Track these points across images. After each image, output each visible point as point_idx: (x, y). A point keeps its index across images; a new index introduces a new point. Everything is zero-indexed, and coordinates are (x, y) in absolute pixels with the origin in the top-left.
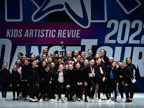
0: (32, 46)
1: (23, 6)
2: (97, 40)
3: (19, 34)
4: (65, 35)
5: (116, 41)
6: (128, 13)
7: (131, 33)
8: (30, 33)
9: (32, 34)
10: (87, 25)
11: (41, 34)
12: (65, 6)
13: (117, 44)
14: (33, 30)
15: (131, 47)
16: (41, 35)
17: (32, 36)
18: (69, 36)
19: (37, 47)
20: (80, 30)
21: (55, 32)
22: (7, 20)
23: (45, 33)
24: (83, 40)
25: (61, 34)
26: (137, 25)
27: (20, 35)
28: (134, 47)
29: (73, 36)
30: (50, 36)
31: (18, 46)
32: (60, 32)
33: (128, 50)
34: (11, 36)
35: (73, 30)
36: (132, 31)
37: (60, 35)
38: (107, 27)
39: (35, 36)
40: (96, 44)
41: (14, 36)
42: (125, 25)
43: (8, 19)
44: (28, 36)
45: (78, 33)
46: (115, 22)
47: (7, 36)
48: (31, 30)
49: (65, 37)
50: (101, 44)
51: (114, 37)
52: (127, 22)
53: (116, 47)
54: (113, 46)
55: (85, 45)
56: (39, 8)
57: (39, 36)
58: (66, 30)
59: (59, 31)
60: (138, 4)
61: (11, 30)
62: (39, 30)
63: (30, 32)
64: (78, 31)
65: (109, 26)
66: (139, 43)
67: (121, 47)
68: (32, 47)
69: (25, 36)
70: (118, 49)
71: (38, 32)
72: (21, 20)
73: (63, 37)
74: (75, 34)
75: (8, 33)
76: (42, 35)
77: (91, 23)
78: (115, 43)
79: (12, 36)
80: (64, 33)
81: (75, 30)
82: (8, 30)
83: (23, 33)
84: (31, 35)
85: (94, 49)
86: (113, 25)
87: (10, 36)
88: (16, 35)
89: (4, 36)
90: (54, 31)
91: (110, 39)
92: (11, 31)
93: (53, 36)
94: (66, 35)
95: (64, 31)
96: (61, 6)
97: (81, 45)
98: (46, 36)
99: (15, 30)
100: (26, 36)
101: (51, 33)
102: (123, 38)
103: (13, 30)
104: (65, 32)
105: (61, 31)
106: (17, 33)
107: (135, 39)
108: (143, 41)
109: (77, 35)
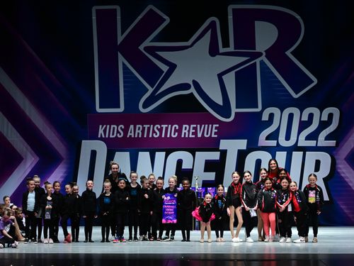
0: (140, 153)
1: (125, 87)
2: (245, 142)
3: (118, 132)
4: (193, 133)
5: (278, 142)
6: (295, 96)
7: (301, 129)
8: (137, 131)
9: (140, 132)
10: (229, 117)
11: (154, 132)
12: (192, 87)
13: (279, 148)
14: (141, 126)
15: (302, 152)
16: (154, 134)
17: (140, 136)
18: (199, 135)
19: (148, 154)
20: (217, 125)
21: (177, 128)
22: (99, 110)
23: (161, 130)
24: (221, 141)
25: (187, 131)
26: (311, 116)
27: (120, 135)
28: (307, 153)
29: (207, 134)
30: (168, 136)
31: (117, 153)
32: (186, 128)
33: (297, 156)
34: (105, 135)
35: (206, 126)
36: (303, 126)
37: (185, 133)
38: (263, 119)
39: (145, 136)
40: (245, 148)
41: (111, 136)
42: (291, 116)
44: (133, 136)
45: (214, 131)
46: (276, 111)
47: (99, 136)
48: (138, 126)
49: (194, 136)
50: (253, 147)
51: (274, 136)
52: (295, 111)
53: (277, 153)
54: (272, 151)
55: (227, 150)
56: (151, 90)
57: (150, 136)
58: (195, 126)
59: (184, 126)
60: (313, 82)
61: (105, 126)
62: (152, 126)
63: (137, 129)
64: (214, 126)
65: (265, 117)
66: (315, 145)
67: (286, 152)
69: (128, 136)
70: (281, 157)
71: (149, 129)
72: (121, 109)
73: (191, 136)
74: (210, 131)
75: (101, 131)
76: (156, 134)
77: (236, 113)
78: (275, 145)
79: (107, 136)
80: (192, 131)
81: (210, 126)
82: (101, 126)
83: (126, 131)
84: (138, 134)
85: (242, 156)
86: (271, 116)
87: (103, 136)
88: (113, 135)
89: (94, 136)
90: (175, 128)
91: (268, 138)
93: (174, 134)
94: (195, 133)
95: (192, 126)
96: (186, 86)
97: (220, 148)
98: (163, 136)
99: (112, 126)
100: (130, 136)
101: (171, 131)
102: (288, 138)
103: (108, 126)
104: (194, 128)
105: (187, 126)
106: (115, 131)
107: (308, 138)
108: (322, 141)
109: (213, 133)
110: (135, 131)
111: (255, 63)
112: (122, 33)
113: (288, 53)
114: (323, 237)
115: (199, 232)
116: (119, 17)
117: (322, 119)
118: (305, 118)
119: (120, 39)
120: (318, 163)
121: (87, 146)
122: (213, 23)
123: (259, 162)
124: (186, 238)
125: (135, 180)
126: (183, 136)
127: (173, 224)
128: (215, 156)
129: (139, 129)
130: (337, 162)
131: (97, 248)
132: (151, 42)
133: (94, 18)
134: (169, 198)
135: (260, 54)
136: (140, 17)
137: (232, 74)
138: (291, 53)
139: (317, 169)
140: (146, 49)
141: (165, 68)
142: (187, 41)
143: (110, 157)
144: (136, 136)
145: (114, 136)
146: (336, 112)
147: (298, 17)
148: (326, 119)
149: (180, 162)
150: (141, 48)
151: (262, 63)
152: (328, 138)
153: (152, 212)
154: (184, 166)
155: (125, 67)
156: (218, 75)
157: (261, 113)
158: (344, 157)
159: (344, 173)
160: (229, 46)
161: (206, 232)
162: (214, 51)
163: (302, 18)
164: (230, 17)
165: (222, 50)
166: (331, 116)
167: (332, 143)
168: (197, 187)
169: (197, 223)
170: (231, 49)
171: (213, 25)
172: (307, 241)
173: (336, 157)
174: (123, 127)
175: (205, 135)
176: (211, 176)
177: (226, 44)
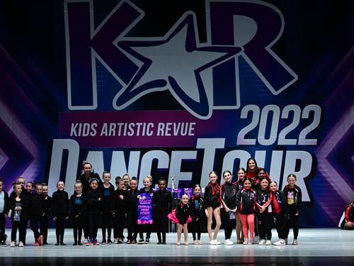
1: (98, 83)
2: (223, 140)
3: (91, 130)
4: (169, 132)
5: (257, 142)
6: (275, 93)
7: (281, 127)
8: (111, 130)
9: (114, 130)
10: (206, 114)
11: (128, 130)
12: (168, 83)
13: (258, 147)
14: (115, 125)
15: (282, 152)
16: (129, 133)
17: (114, 135)
18: (176, 134)
20: (195, 124)
21: (153, 126)
22: (71, 107)
24: (199, 140)
25: (163, 129)
26: (291, 114)
27: (93, 133)
28: (287, 152)
29: (184, 132)
30: (143, 134)
31: (90, 152)
32: (161, 126)
33: (277, 155)
34: (77, 134)
35: (183, 124)
36: (283, 124)
37: (161, 132)
38: (241, 117)
39: (119, 135)
40: (223, 147)
41: (84, 135)
42: (271, 114)
43: (73, 105)
44: (106, 135)
45: (191, 129)
46: (255, 108)
47: (72, 135)
48: (111, 124)
49: (170, 135)
50: (231, 146)
51: (250, 135)
52: (275, 108)
53: (256, 152)
54: (251, 150)
55: (204, 149)
56: (125, 87)
57: (125, 135)
58: (171, 124)
59: (160, 124)
60: (293, 78)
61: (77, 124)
62: (126, 124)
63: (111, 127)
64: (191, 124)
65: (244, 115)
66: (295, 144)
67: (265, 151)
68: (114, 152)
69: (101, 135)
70: (260, 157)
71: (123, 127)
72: (95, 107)
73: (167, 134)
74: (187, 129)
75: (73, 130)
76: (131, 133)
77: (213, 110)
78: (255, 144)
79: (79, 135)
80: (168, 129)
81: (187, 124)
82: (73, 124)
83: (99, 129)
84: (112, 132)
85: (220, 155)
86: (250, 113)
87: (76, 135)
88: (86, 133)
89: (66, 135)
90: (151, 126)
91: (247, 137)
92: (78, 126)
93: (150, 133)
94: (171, 132)
95: (168, 124)
96: (162, 83)
97: (197, 147)
98: (138, 135)
99: (85, 124)
101: (146, 129)
102: (267, 136)
103: (81, 124)
104: (170, 126)
105: (163, 124)
106: (88, 129)
107: (288, 136)
108: (303, 140)
109: (190, 132)
110: (109, 130)
111: (234, 59)
112: (96, 27)
113: (268, 48)
114: (304, 240)
115: (176, 234)
116: (92, 11)
117: (303, 117)
118: (285, 116)
119: (93, 33)
120: (298, 162)
121: (59, 145)
122: (190, 17)
123: (237, 162)
124: (162, 241)
125: (108, 180)
126: (158, 135)
127: (149, 225)
128: (192, 155)
129: (113, 128)
130: (318, 161)
131: (70, 252)
132: (125, 36)
133: (66, 11)
134: (144, 197)
135: (238, 50)
136: (114, 11)
137: (210, 70)
138: (271, 48)
139: (298, 168)
140: (120, 44)
141: (140, 64)
142: (163, 35)
143: (83, 156)
144: (110, 135)
145: (87, 135)
146: (317, 109)
147: (278, 11)
148: (307, 117)
149: (155, 162)
150: (115, 43)
151: (241, 58)
152: (308, 136)
153: (126, 214)
154: (160, 166)
155: (98, 63)
156: (195, 71)
157: (239, 111)
158: (326, 156)
159: (325, 173)
160: (206, 41)
161: (183, 234)
162: (190, 46)
163: (281, 11)
164: (208, 11)
165: (199, 45)
166: (312, 113)
167: (313, 142)
168: (173, 188)
169: (173, 225)
170: (209, 44)
171: (189, 19)
172: (287, 244)
173: (317, 156)
174: (96, 126)
175: (182, 134)
176: (188, 176)
177: (203, 39)
